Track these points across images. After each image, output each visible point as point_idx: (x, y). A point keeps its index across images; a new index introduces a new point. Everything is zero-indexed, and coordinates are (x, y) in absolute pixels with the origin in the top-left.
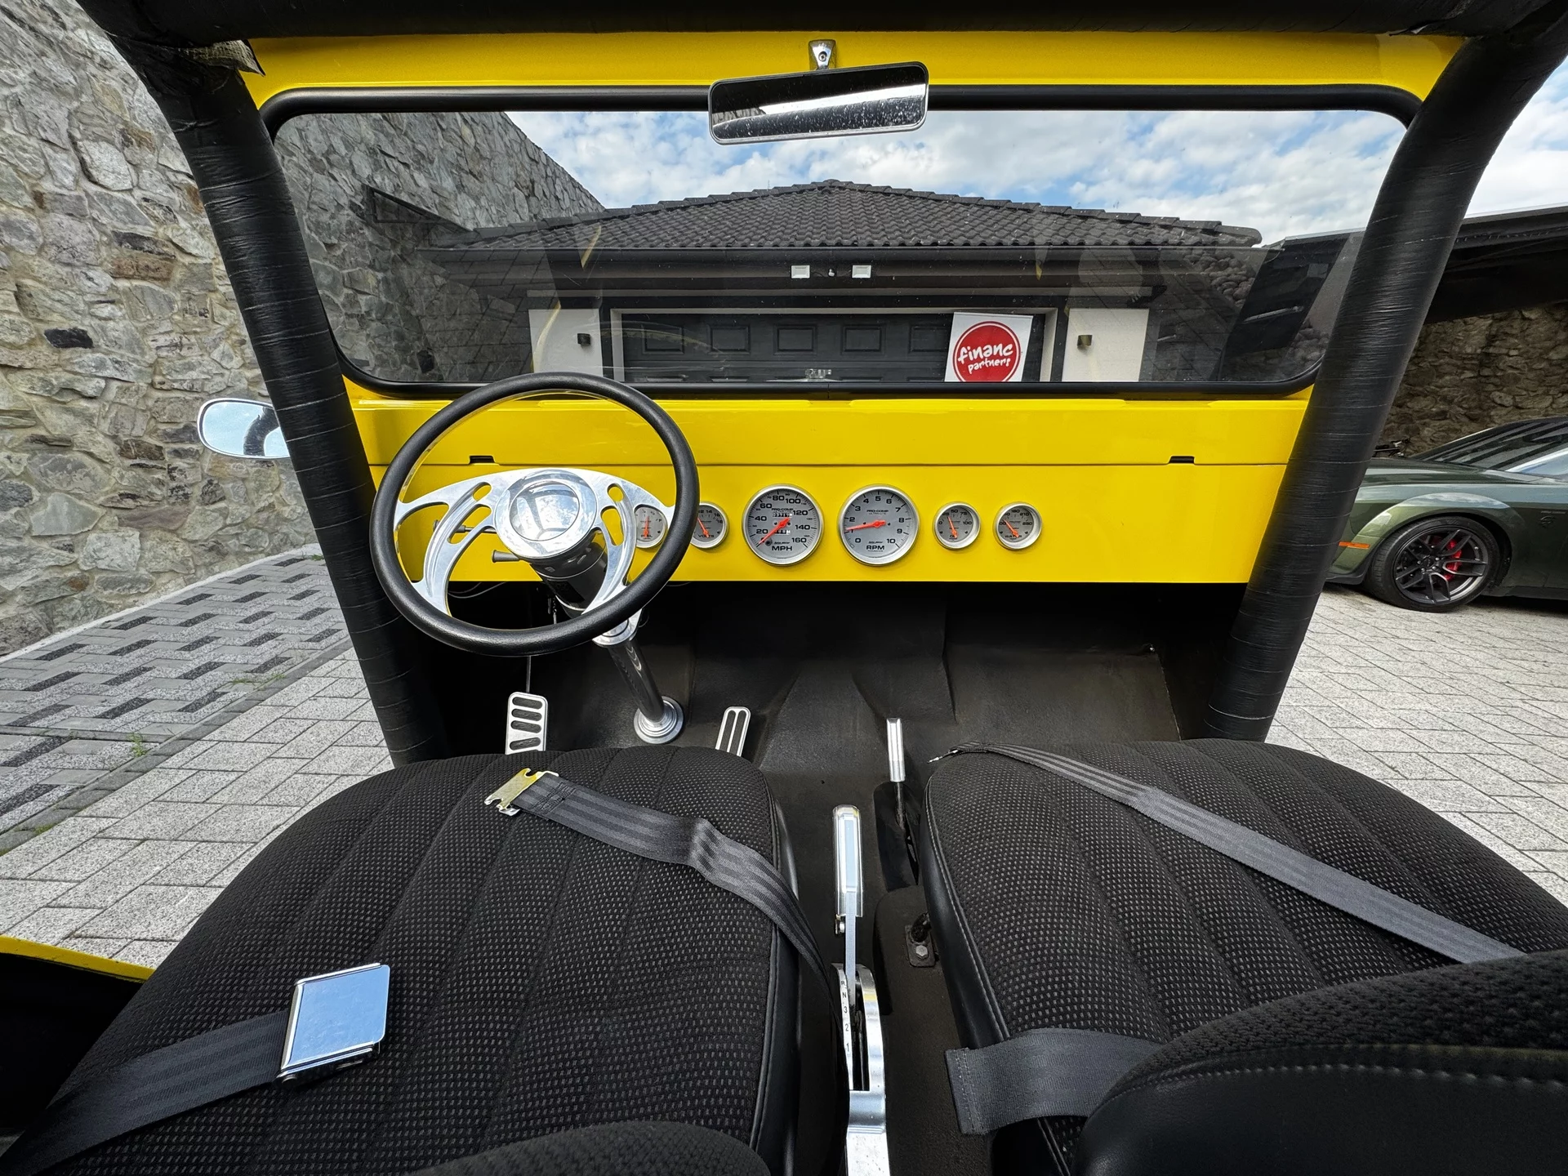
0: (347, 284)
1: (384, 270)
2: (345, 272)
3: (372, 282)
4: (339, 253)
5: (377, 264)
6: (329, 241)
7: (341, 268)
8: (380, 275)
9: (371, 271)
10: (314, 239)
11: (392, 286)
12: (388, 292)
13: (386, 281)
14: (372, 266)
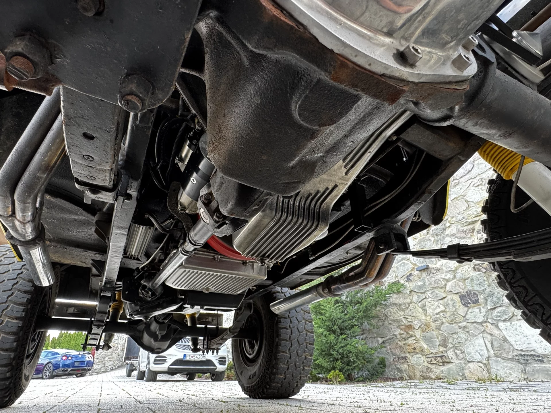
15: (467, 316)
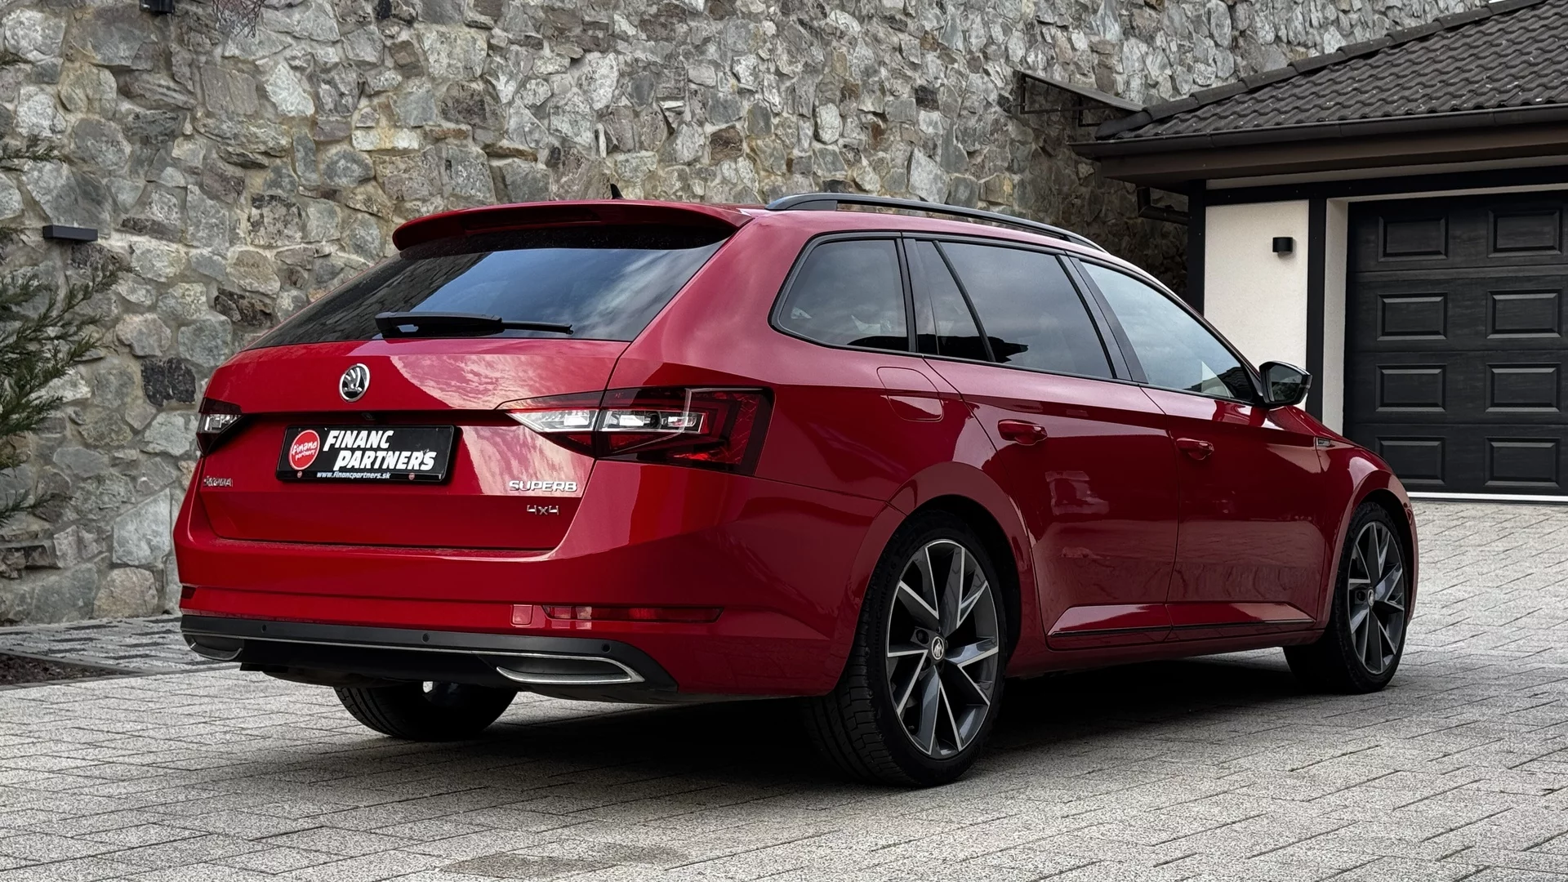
0: (983, 197)
1: (1021, 171)
2: (983, 181)
3: (1007, 188)
4: (979, 160)
5: (1016, 166)
6: (972, 149)
7: (978, 178)
8: (1017, 178)
9: (1007, 174)
10: (959, 150)
11: (1029, 188)
12: (1023, 200)
13: (1022, 183)
14: (1010, 169)
15: (147, 434)
